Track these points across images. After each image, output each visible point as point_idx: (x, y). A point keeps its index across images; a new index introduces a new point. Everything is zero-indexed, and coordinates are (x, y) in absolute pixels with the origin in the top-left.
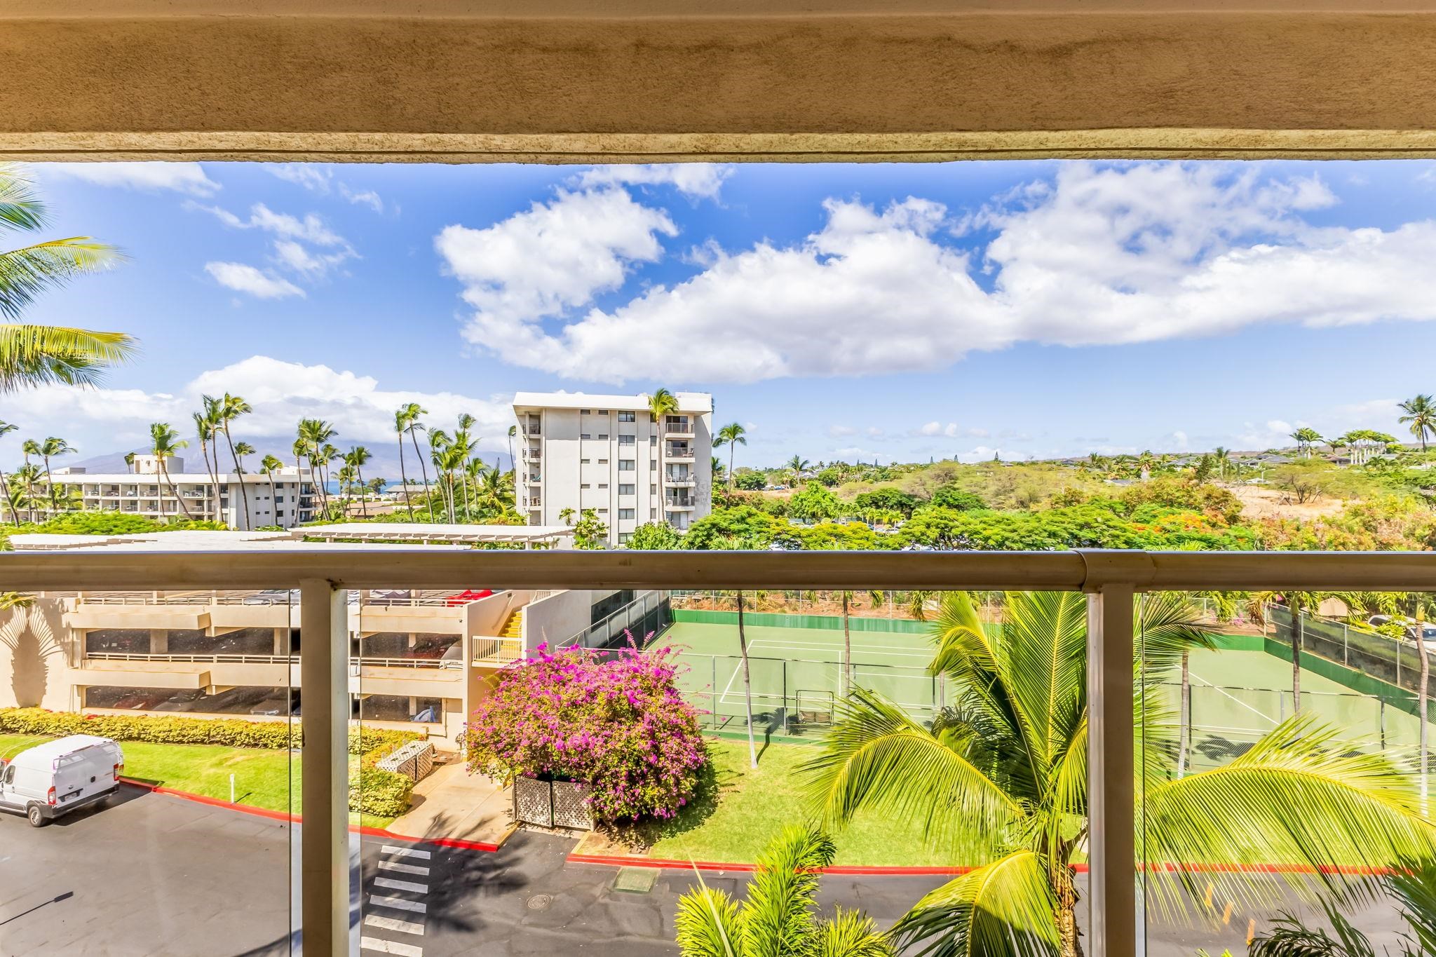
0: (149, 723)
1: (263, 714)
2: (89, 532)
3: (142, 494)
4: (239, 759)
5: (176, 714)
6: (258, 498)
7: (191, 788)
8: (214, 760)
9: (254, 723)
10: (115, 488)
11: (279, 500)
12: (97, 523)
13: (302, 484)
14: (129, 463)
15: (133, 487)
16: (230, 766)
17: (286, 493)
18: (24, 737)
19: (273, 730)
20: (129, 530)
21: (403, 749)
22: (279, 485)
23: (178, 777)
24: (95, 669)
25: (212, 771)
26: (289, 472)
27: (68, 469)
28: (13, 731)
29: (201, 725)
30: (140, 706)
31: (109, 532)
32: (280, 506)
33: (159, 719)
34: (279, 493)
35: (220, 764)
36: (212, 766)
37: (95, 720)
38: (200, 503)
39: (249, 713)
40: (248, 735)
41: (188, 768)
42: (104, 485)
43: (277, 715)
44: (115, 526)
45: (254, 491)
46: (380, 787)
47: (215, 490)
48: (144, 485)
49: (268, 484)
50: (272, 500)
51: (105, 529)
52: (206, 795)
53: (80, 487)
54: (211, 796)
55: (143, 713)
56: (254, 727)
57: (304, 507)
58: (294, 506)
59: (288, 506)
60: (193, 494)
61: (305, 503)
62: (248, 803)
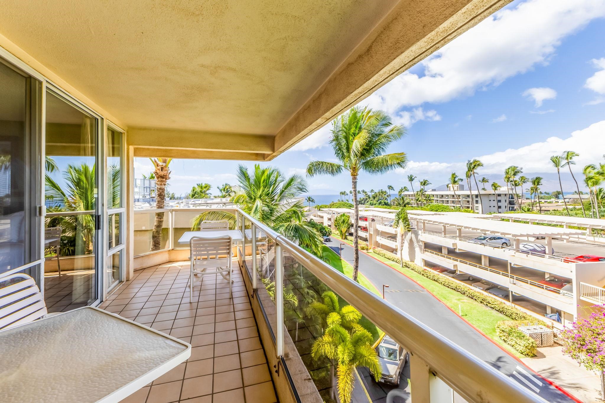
0: (440, 277)
1: (477, 287)
2: (432, 211)
3: (450, 198)
4: (466, 301)
5: (448, 277)
6: (490, 201)
7: (449, 304)
8: (457, 298)
9: (471, 289)
10: (442, 196)
11: (500, 201)
12: (434, 208)
13: (509, 195)
14: (448, 187)
15: (447, 196)
16: (462, 302)
17: (502, 198)
18: (411, 270)
19: (478, 295)
20: (442, 210)
21: (535, 327)
22: (499, 195)
23: (445, 298)
24: (426, 255)
25: (456, 301)
26: (504, 189)
27: (431, 190)
28: (409, 268)
29: (454, 283)
30: (438, 271)
31: (437, 211)
32: (500, 204)
33: (443, 277)
34: (499, 198)
35: (459, 300)
36: (456, 299)
37: (426, 271)
38: (468, 202)
39: (471, 285)
40: (469, 293)
41: (449, 297)
42: (440, 195)
43: (482, 290)
44: (439, 209)
45: (489, 197)
46: (518, 338)
47: (474, 197)
48: (451, 195)
49: (494, 194)
50: (496, 202)
51: (436, 210)
52: (453, 309)
53: (433, 195)
54: (454, 310)
55: (439, 273)
56: (471, 291)
57: (511, 205)
58: (506, 204)
59: (503, 204)
60: (466, 198)
61: (511, 203)
62: (464, 317)
